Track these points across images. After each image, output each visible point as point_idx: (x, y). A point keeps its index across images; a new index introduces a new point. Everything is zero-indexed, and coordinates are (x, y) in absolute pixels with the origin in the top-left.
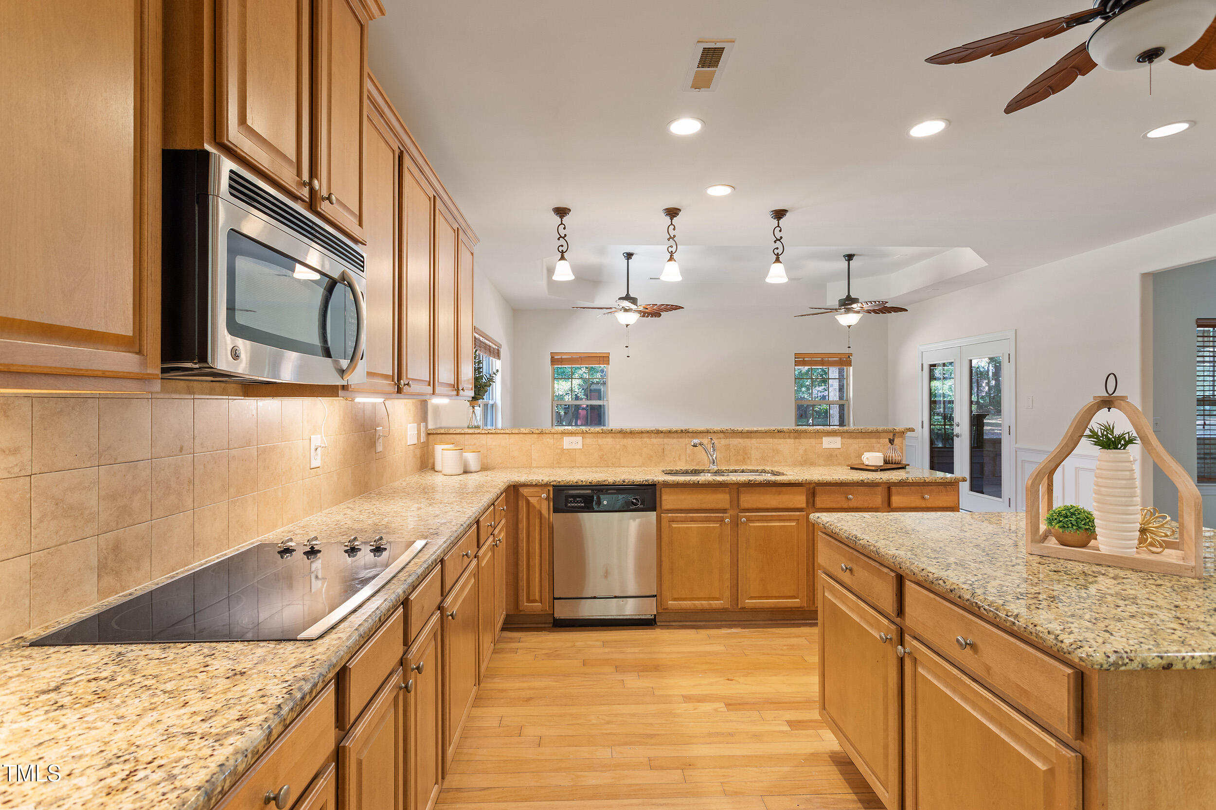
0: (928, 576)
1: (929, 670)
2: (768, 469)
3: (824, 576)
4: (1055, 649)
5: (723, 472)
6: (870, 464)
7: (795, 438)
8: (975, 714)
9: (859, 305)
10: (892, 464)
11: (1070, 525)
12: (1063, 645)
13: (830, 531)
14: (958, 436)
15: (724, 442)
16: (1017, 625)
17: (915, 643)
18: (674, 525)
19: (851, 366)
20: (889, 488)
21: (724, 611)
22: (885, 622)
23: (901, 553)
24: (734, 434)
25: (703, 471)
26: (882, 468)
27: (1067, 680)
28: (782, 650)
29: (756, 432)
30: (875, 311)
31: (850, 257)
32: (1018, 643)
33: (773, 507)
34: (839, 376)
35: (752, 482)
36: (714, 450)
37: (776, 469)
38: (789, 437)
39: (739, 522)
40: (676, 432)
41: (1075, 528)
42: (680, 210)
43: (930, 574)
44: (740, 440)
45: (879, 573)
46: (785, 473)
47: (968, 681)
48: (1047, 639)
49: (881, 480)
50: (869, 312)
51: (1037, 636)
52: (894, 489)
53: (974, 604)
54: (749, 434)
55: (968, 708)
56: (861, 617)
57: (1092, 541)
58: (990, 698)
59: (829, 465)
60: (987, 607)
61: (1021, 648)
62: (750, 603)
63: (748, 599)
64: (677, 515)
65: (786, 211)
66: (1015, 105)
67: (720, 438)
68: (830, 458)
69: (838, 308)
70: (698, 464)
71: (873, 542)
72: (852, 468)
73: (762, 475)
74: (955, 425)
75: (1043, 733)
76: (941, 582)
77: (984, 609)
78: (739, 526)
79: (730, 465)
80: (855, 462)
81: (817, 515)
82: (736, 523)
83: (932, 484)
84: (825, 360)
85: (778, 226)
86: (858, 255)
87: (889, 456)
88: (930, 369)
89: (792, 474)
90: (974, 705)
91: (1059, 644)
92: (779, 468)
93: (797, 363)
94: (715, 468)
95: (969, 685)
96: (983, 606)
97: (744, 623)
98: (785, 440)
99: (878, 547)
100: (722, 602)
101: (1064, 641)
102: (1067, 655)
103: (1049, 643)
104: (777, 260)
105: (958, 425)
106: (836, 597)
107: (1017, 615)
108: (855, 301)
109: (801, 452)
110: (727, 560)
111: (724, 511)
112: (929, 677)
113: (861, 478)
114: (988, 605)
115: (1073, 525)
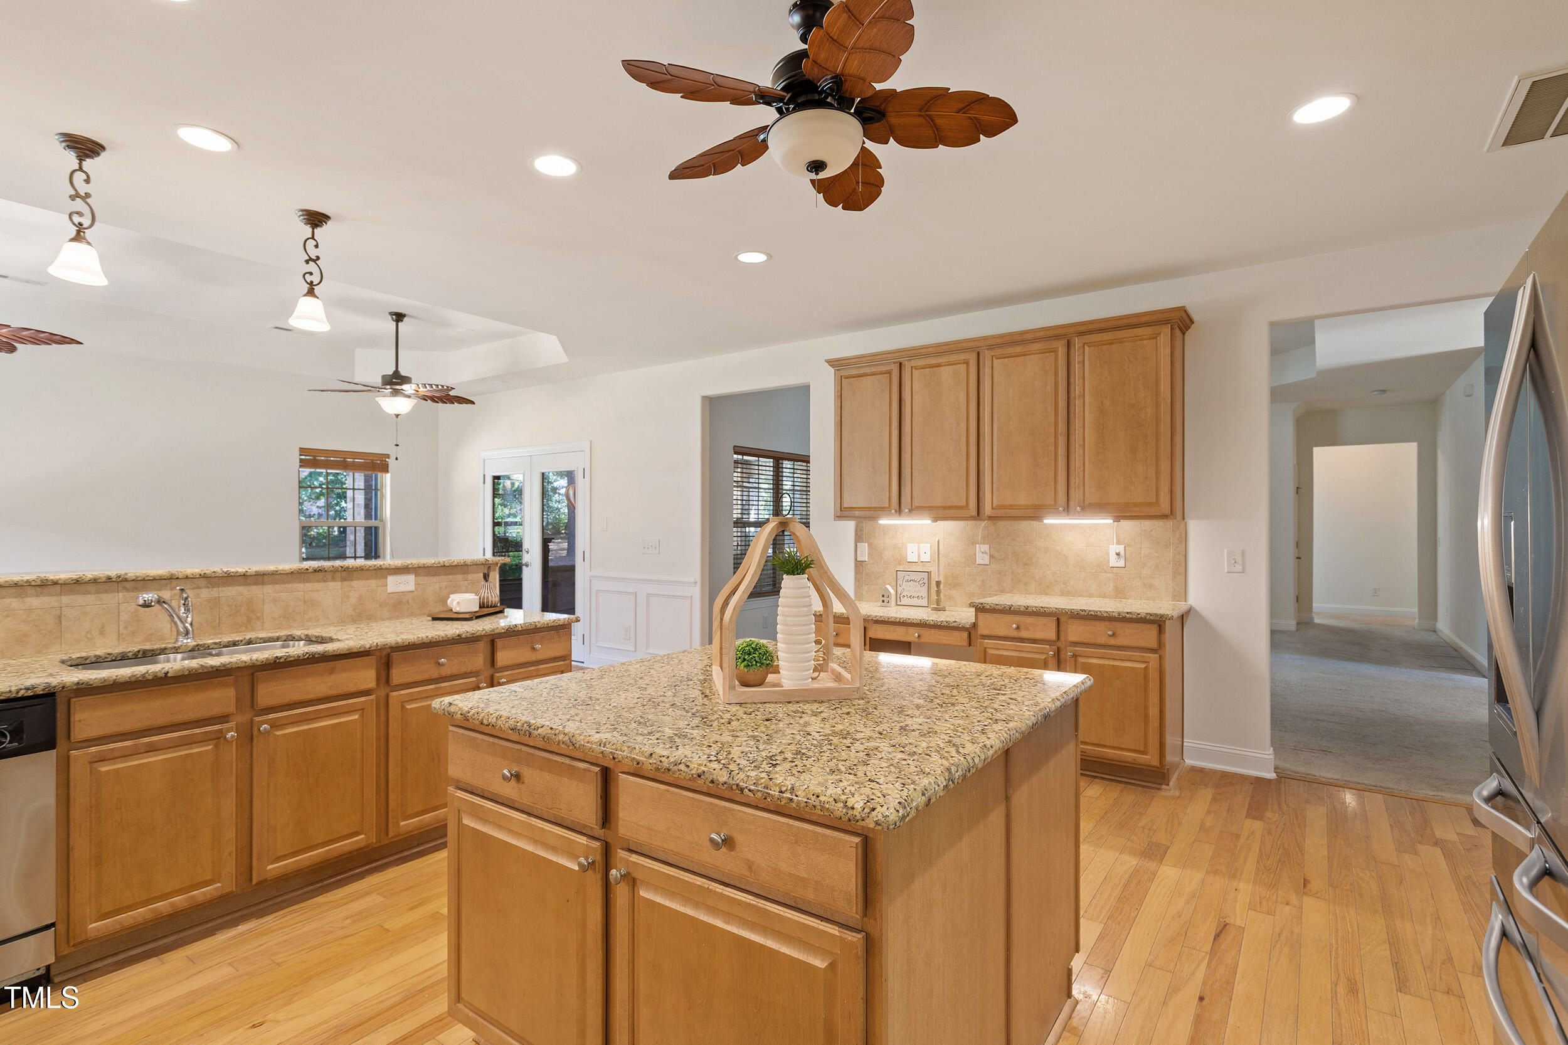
0: (661, 761)
1: (656, 888)
2: (298, 633)
3: (460, 794)
4: (845, 819)
5: (208, 648)
6: (462, 611)
7: (343, 580)
8: (728, 928)
9: (414, 386)
10: (487, 607)
11: (754, 663)
12: (855, 812)
13: (477, 722)
14: (527, 566)
15: (206, 593)
16: (795, 801)
17: (634, 858)
18: (105, 768)
19: (387, 471)
20: (493, 642)
21: (223, 899)
22: (583, 840)
23: (605, 736)
24: (229, 579)
25: (163, 651)
26: (477, 614)
27: (855, 851)
28: (343, 928)
29: (274, 574)
30: (433, 399)
31: (399, 317)
32: (791, 822)
33: (319, 695)
34: (365, 486)
35: (282, 660)
36: (187, 610)
37: (314, 632)
38: (334, 579)
39: (255, 733)
40: (95, 581)
41: (758, 665)
42: (103, 148)
43: (663, 759)
44: (241, 589)
45: (572, 772)
46: (334, 637)
47: (719, 888)
48: (834, 810)
49: (484, 632)
50: (425, 398)
51: (822, 808)
52: (499, 643)
53: (734, 787)
54: (260, 578)
55: (719, 923)
56: (536, 842)
57: (769, 675)
58: (752, 902)
59: (397, 618)
60: (752, 787)
61: (796, 827)
62: (274, 868)
63: (272, 863)
64: (111, 746)
65: (327, 217)
66: (686, 171)
67: (199, 588)
68: (399, 607)
69: (380, 386)
70: (148, 639)
71: (560, 728)
72: (434, 619)
73: (288, 647)
74: (524, 551)
75: (823, 923)
76: (682, 767)
77: (749, 790)
78: (255, 741)
79: (221, 634)
80: (437, 610)
81: (447, 699)
82: (248, 735)
83: (543, 630)
84: (344, 461)
85: (313, 238)
86: (411, 316)
87: (484, 597)
88: (494, 482)
89: (348, 639)
90: (728, 916)
91: (850, 812)
92: (319, 630)
93: (303, 463)
94: (190, 642)
95: (722, 894)
96: (746, 787)
97: (261, 906)
98: (326, 584)
99: (571, 735)
100: (219, 885)
101: (855, 806)
102: (861, 823)
103: (838, 814)
104: (311, 292)
105: (528, 552)
106: (484, 820)
107: (793, 788)
108: (406, 380)
109: (353, 600)
110: (229, 805)
111: (224, 719)
112: (659, 899)
113: (458, 632)
114: (754, 784)
115: (756, 662)
